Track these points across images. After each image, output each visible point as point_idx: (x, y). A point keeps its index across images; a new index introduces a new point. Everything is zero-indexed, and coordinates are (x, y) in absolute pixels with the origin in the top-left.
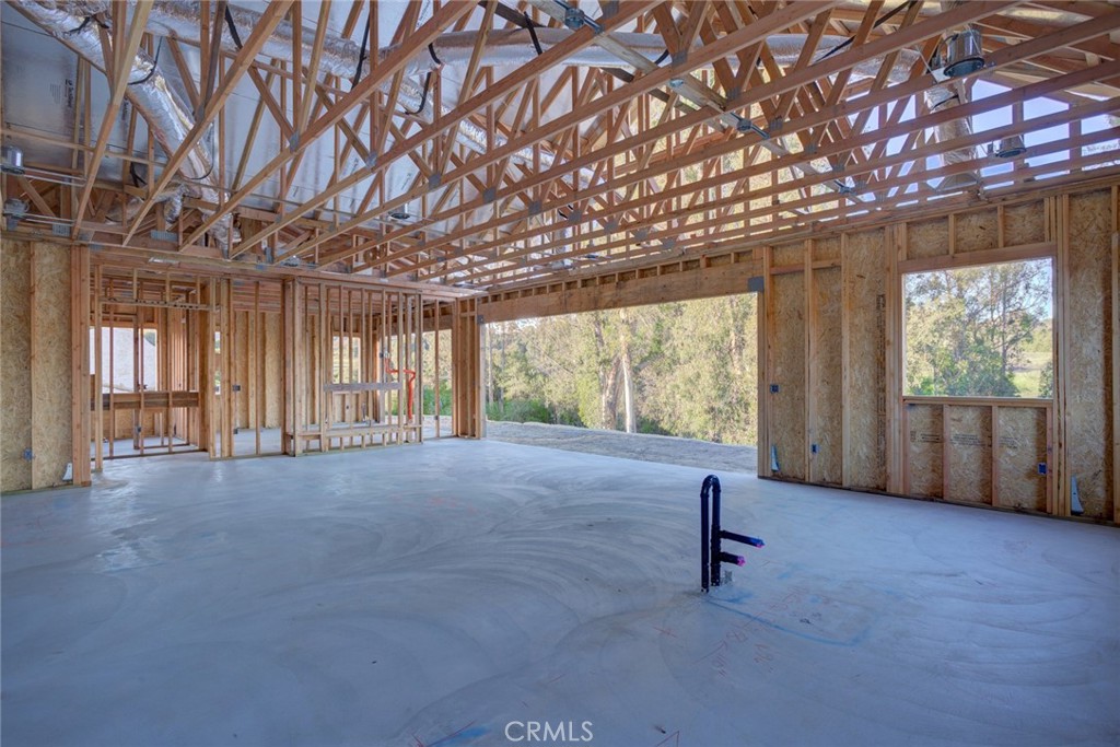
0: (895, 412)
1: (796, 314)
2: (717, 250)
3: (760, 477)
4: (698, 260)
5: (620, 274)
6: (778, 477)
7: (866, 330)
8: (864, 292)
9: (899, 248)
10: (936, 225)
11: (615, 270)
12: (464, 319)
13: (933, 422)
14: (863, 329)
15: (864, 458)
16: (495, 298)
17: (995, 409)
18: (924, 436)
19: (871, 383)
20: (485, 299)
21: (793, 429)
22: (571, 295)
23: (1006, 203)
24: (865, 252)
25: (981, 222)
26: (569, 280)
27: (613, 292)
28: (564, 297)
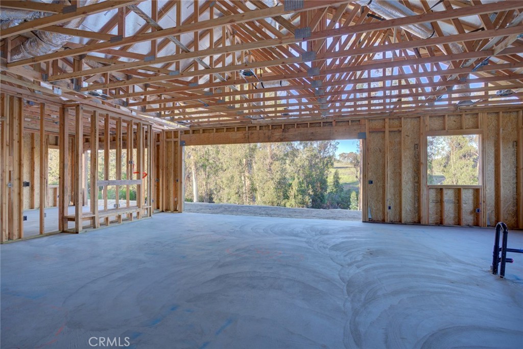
0: (424, 191)
1: (379, 150)
2: (342, 118)
3: (363, 222)
4: (332, 122)
5: (284, 125)
6: (371, 221)
7: (410, 158)
8: (409, 143)
9: (426, 126)
10: (438, 118)
11: (281, 123)
12: (167, 142)
13: (436, 195)
14: (408, 158)
15: (408, 210)
16: (194, 132)
17: (462, 190)
18: (433, 200)
19: (412, 179)
20: (186, 132)
21: (377, 200)
22: (253, 133)
23: (467, 113)
24: (409, 126)
25: (454, 119)
26: (251, 125)
27: (281, 134)
28: (247, 134)
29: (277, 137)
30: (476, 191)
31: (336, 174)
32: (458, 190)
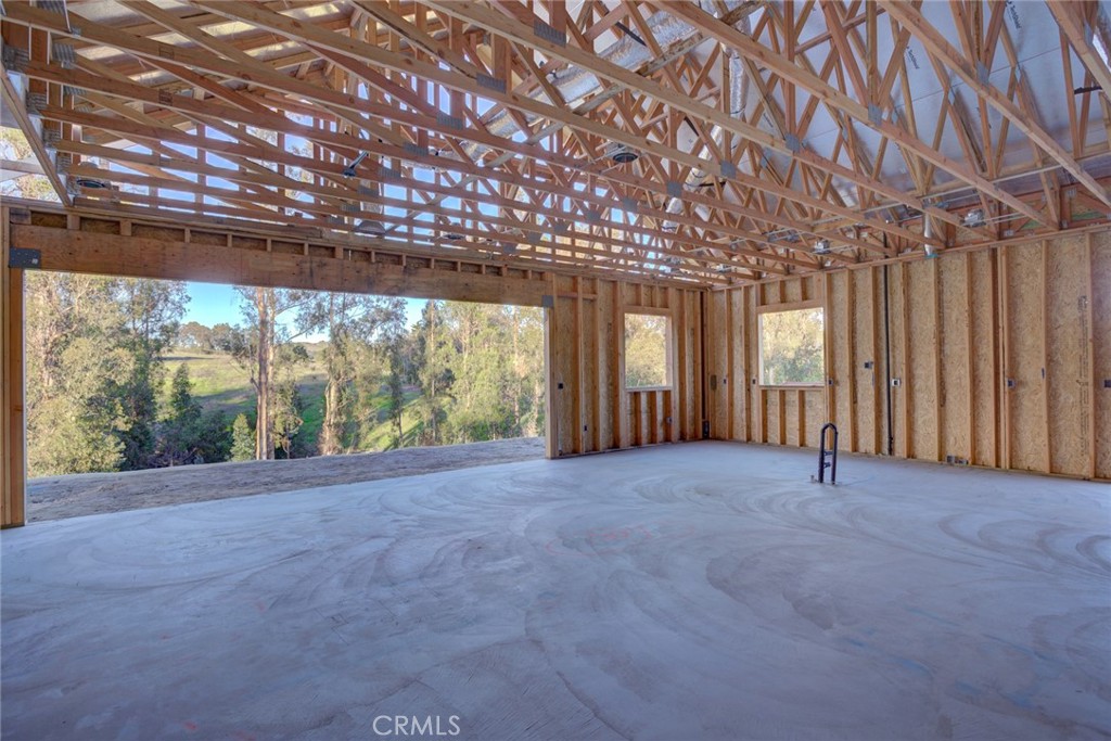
0: (623, 397)
2: (518, 263)
4: (499, 268)
5: (407, 257)
7: (603, 345)
9: (623, 297)
10: (631, 287)
15: (603, 429)
17: (655, 394)
18: (628, 411)
19: (605, 380)
21: (564, 417)
24: (601, 293)
26: (319, 242)
27: (400, 277)
28: (308, 265)
29: (391, 283)
30: (667, 394)
31: (182, 372)
32: (652, 395)
